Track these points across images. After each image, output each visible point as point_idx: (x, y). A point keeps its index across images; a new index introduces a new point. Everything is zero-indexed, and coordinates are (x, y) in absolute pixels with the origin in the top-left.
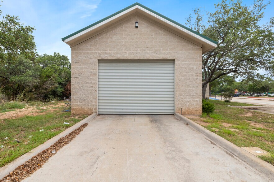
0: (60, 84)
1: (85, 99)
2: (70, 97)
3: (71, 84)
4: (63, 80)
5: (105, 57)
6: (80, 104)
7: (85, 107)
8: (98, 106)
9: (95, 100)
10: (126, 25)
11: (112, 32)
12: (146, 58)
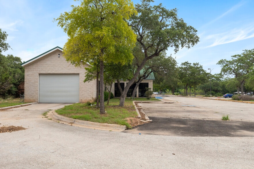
0: (14, 84)
1: (32, 94)
2: (23, 94)
3: (25, 87)
4: (17, 81)
5: (42, 72)
6: (29, 97)
7: (32, 99)
8: (38, 98)
9: (37, 95)
10: (53, 56)
11: (46, 59)
12: (64, 73)
